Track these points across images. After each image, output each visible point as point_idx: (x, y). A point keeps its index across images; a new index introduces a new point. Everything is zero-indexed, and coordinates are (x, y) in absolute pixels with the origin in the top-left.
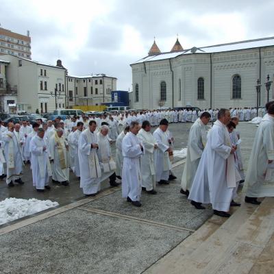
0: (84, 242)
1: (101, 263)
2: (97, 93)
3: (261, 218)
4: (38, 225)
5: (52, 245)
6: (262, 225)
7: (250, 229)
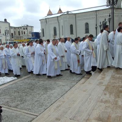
0: (33, 90)
1: (42, 96)
2: (24, 34)
3: (105, 73)
4: (10, 86)
5: (19, 92)
6: (106, 75)
7: (102, 77)
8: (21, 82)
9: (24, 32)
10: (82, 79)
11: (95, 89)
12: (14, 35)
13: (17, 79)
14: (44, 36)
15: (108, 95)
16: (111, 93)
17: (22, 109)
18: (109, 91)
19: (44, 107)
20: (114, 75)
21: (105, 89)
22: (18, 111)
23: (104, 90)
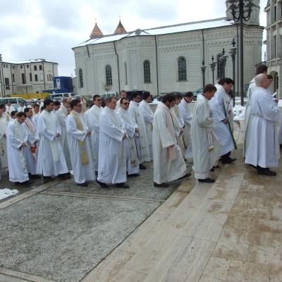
0: (57, 223)
1: (79, 239)
2: (36, 80)
3: (226, 181)
5: (22, 229)
6: (228, 186)
7: (218, 190)
8: (29, 201)
9: (36, 76)
10: (172, 193)
11: (203, 221)
12: (10, 83)
13: (18, 194)
14: (82, 85)
15: (233, 238)
16: (240, 233)
17: (30, 272)
18: (237, 227)
19: (84, 267)
20: (246, 187)
21: (227, 222)
22: (20, 278)
23: (223, 224)
